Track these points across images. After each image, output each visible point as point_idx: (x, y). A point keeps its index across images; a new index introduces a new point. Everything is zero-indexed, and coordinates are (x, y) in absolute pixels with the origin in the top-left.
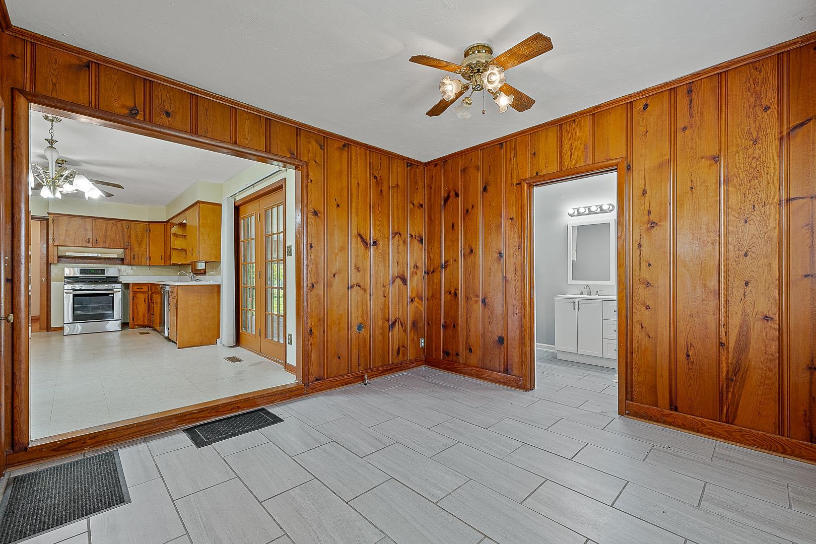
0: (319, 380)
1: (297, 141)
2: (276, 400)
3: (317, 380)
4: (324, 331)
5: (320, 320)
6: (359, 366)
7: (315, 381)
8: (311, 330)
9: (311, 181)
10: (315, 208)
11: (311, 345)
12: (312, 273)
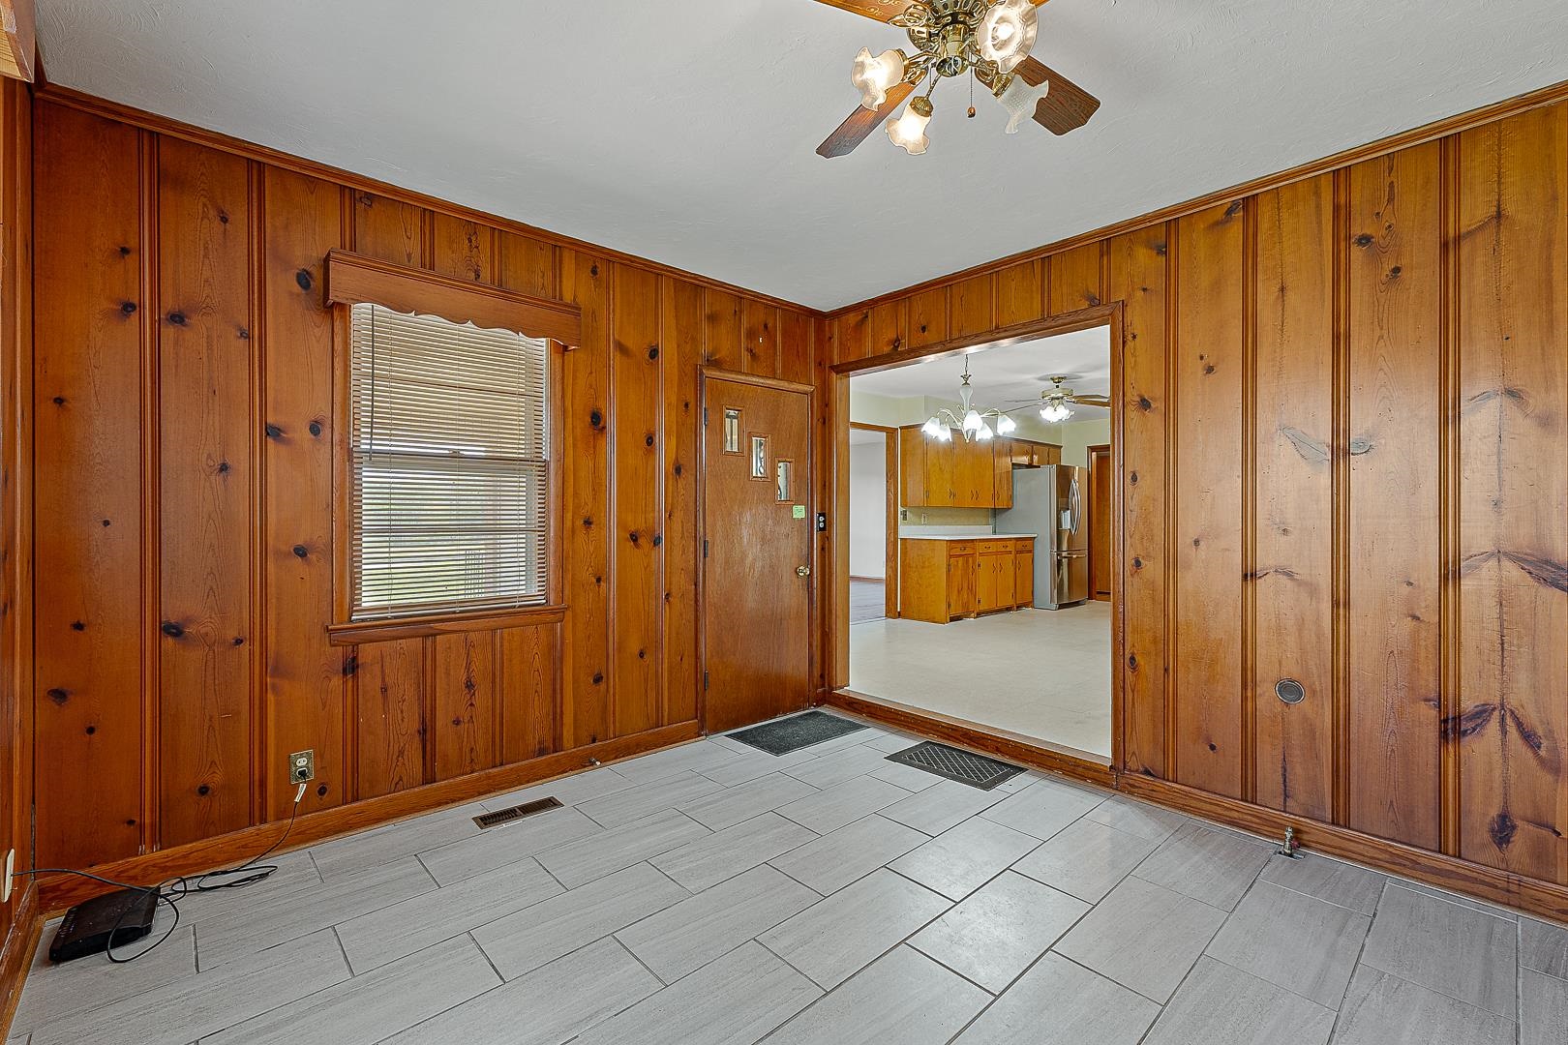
0: (1151, 774)
1: (1101, 267)
2: (1056, 768)
3: (1147, 772)
4: (1166, 670)
5: (1155, 641)
6: (1286, 796)
7: (1141, 773)
8: (1132, 659)
9: (1134, 337)
10: (1143, 393)
11: (1133, 691)
12: (1137, 536)
